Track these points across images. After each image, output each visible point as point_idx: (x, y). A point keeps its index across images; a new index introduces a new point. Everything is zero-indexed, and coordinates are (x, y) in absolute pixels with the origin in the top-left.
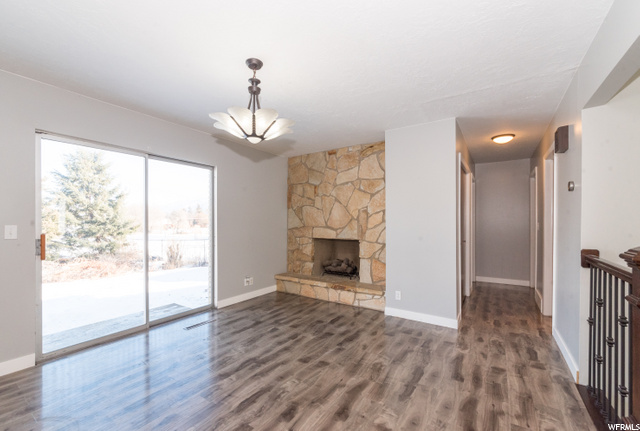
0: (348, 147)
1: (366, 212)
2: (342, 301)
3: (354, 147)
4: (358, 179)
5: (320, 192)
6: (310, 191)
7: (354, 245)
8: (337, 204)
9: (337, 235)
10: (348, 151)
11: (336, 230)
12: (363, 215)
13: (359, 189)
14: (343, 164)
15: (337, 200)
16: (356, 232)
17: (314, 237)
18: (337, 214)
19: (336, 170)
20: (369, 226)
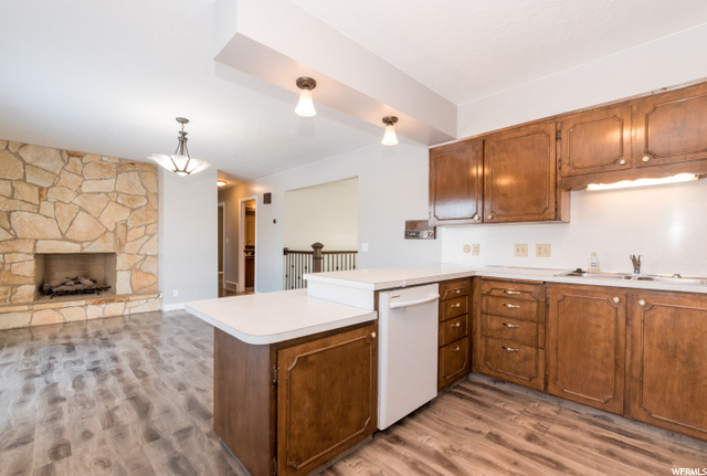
0: (102, 156)
1: (125, 225)
2: (107, 314)
3: (110, 157)
4: (115, 191)
5: (51, 196)
6: (29, 194)
7: (108, 257)
8: (82, 214)
9: (83, 248)
10: (101, 160)
11: (81, 243)
12: (121, 228)
13: (116, 202)
14: (91, 171)
15: (81, 209)
16: (112, 244)
17: (39, 252)
18: (83, 225)
19: (82, 176)
20: (129, 239)
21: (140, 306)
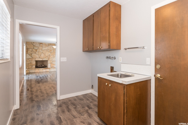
2: (46, 71)
5: (38, 51)
6: (34, 50)
7: (47, 61)
8: (42, 54)
10: (45, 44)
11: (42, 59)
12: (49, 56)
13: (48, 51)
14: (44, 46)
15: (42, 53)
17: (36, 60)
18: (42, 55)
19: (42, 47)
20: (50, 58)
21: (52, 70)
